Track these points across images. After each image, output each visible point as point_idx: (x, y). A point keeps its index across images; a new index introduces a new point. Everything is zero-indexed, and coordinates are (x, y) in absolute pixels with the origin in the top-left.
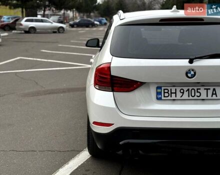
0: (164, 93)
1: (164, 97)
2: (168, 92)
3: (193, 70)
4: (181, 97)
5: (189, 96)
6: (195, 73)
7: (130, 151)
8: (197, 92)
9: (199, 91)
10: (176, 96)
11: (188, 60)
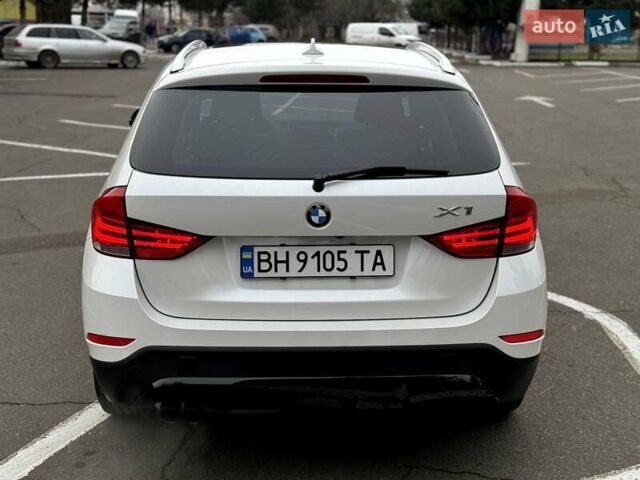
0: (260, 261)
1: (260, 271)
2: (268, 261)
3: (323, 207)
4: (300, 271)
5: (319, 270)
6: (328, 214)
7: (183, 404)
8: (339, 259)
9: (342, 256)
10: (288, 270)
11: (312, 182)
